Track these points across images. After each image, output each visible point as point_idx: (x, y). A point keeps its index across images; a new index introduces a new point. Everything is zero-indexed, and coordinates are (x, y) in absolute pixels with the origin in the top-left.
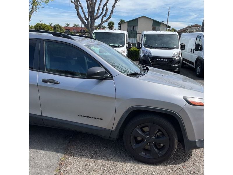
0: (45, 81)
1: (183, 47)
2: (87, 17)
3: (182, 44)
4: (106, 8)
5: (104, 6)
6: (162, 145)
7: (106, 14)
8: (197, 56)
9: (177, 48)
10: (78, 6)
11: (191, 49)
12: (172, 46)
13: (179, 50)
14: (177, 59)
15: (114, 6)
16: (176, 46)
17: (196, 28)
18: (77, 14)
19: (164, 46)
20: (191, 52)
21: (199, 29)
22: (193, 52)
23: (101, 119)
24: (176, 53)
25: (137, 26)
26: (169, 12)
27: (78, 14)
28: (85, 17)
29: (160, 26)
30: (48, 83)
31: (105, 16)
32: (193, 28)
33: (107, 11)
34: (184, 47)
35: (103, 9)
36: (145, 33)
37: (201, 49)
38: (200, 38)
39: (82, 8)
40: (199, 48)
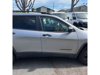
0: (44, 35)
2: (22, 7)
3: (68, 17)
4: (31, 3)
5: (29, 2)
7: (31, 5)
10: (17, 1)
15: (34, 2)
16: (66, 18)
22: (72, 20)
27: (17, 5)
28: (21, 7)
29: (50, 10)
30: (46, 36)
31: (30, 6)
33: (31, 4)
35: (29, 3)
37: (75, 19)
38: (74, 14)
39: (19, 2)
40: (74, 18)
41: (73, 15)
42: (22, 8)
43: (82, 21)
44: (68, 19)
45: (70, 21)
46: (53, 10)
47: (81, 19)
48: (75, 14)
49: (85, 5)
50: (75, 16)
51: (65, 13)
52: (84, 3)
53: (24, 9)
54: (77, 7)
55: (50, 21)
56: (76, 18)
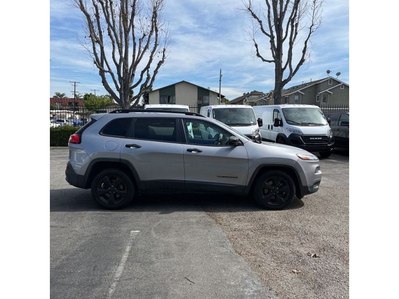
0: (190, 150)
1: (260, 122)
2: (120, 87)
3: (259, 119)
4: (148, 75)
5: (143, 72)
6: (284, 193)
7: (147, 82)
8: (277, 133)
9: (254, 124)
11: (269, 125)
12: (248, 122)
13: (257, 127)
14: (256, 137)
15: (156, 72)
16: (252, 123)
17: (257, 96)
18: (103, 82)
19: (238, 123)
20: (269, 128)
21: (263, 98)
22: (272, 129)
23: (237, 177)
24: (254, 131)
25: (175, 95)
26: (221, 76)
28: (117, 87)
29: (209, 95)
30: (193, 152)
31: (145, 84)
32: (253, 97)
33: (148, 78)
34: (262, 123)
35: (142, 76)
36: (213, 107)
37: (281, 125)
38: (278, 111)
39: (112, 74)
40: (278, 123)
41: (275, 113)
42: (118, 90)
43: (299, 131)
44: (260, 126)
45: (268, 131)
46: (218, 95)
47: (298, 124)
48: (281, 111)
49: (335, 77)
50: (281, 116)
51: (251, 107)
52: (328, 72)
53: (124, 94)
54: (305, 85)
55: (204, 131)
56: (281, 121)
